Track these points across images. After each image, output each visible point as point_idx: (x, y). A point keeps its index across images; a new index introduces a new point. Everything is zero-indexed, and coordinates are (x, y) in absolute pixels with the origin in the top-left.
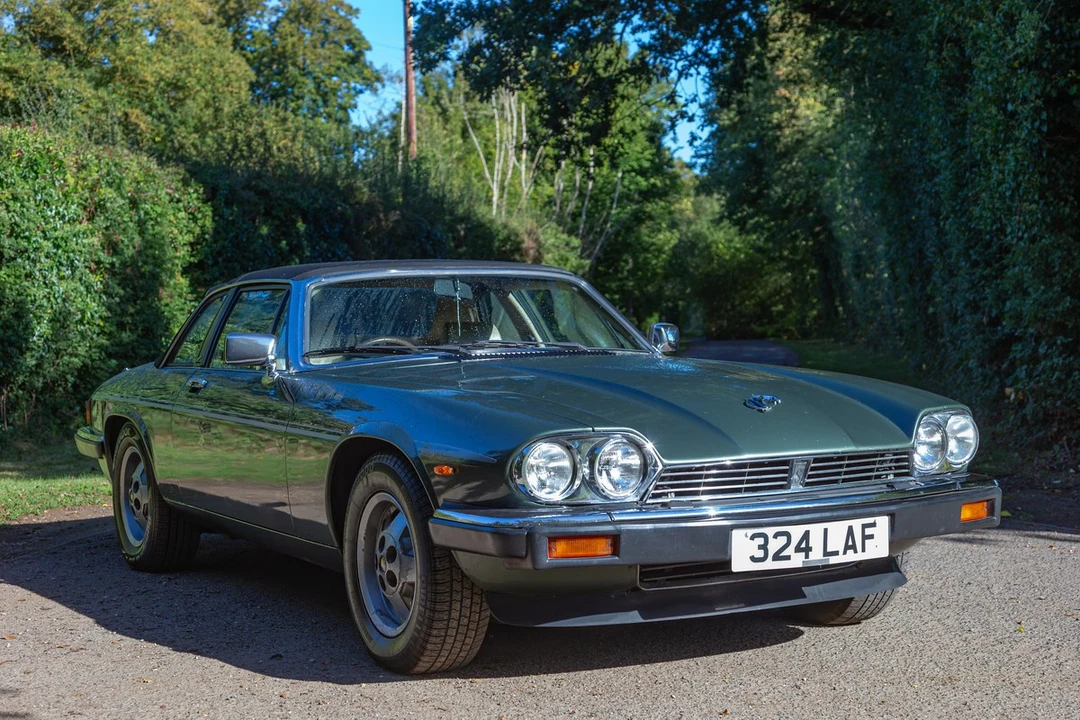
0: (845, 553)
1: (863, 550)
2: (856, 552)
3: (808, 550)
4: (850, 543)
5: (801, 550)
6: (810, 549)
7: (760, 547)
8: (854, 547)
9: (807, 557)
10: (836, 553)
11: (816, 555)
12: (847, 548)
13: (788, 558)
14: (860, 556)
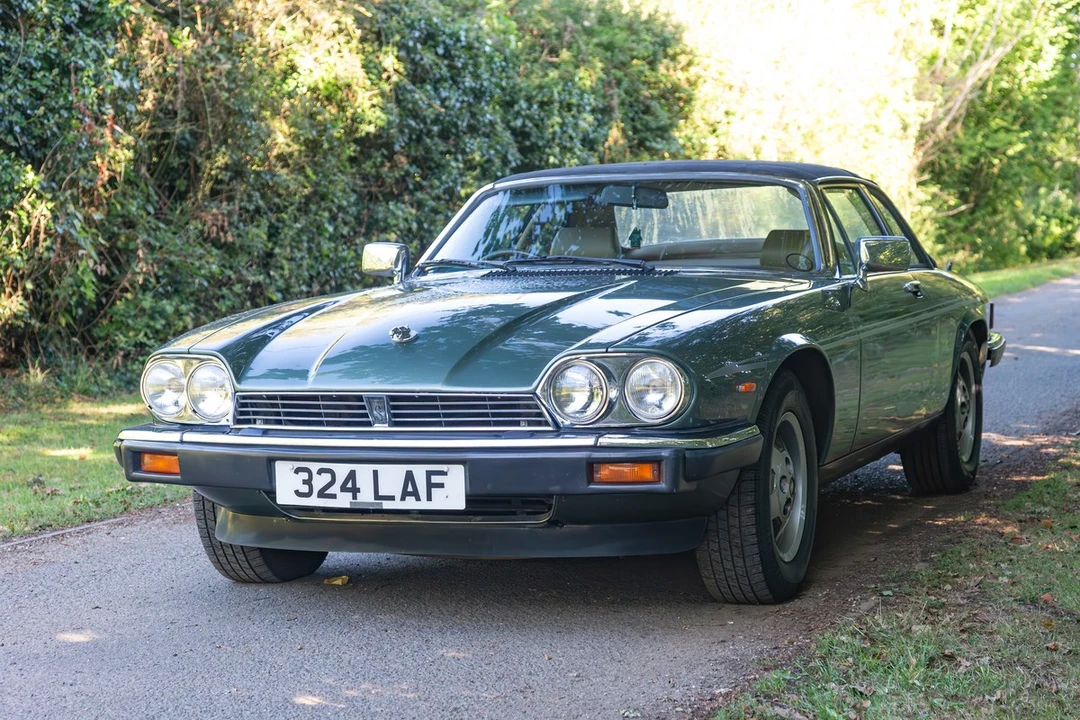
0: (403, 499)
1: (429, 498)
3: (355, 491)
4: (410, 489)
5: (348, 490)
8: (416, 494)
9: (355, 497)
10: (392, 498)
12: (405, 495)
13: (334, 496)
14: (424, 505)
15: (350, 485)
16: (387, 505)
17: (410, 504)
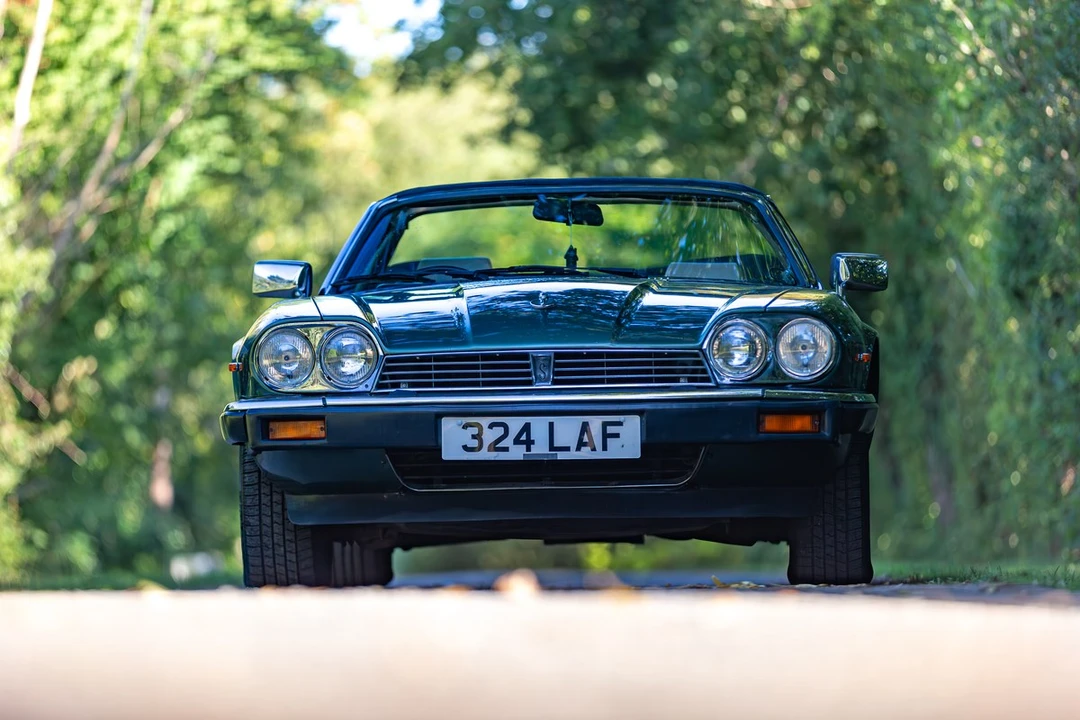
0: (578, 449)
1: (605, 448)
2: (594, 449)
6: (533, 442)
7: (474, 437)
9: (528, 449)
10: (567, 449)
11: (540, 448)
13: (506, 449)
15: (524, 438)
16: (561, 456)
17: (586, 454)
